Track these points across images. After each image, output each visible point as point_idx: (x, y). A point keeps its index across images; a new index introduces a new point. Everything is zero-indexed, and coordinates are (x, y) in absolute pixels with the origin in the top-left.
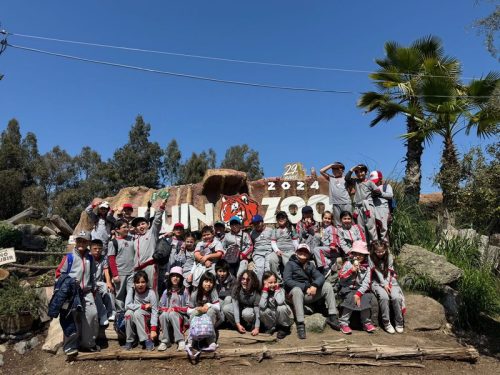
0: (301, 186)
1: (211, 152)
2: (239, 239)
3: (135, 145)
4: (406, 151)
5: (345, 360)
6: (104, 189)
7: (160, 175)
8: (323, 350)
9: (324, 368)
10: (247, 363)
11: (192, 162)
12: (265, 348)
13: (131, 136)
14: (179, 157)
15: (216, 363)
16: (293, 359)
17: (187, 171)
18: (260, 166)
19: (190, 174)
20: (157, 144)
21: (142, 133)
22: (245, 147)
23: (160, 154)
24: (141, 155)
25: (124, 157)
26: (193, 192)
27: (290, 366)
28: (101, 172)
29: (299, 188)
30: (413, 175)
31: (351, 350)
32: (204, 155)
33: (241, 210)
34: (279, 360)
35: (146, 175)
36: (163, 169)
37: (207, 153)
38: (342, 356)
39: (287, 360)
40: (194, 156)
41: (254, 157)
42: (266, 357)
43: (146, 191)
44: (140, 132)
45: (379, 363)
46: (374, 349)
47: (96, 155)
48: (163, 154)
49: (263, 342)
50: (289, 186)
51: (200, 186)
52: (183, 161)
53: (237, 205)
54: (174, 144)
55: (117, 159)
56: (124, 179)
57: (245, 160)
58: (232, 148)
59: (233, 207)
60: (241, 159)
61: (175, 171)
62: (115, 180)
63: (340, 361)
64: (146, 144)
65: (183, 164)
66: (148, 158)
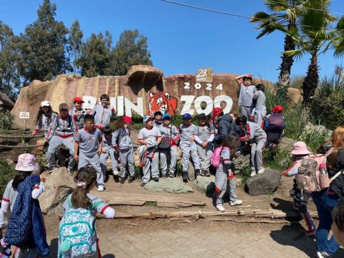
0: (209, 87)
1: (107, 34)
2: (169, 130)
3: (44, 23)
4: (281, 62)
5: (253, 220)
6: (19, 60)
7: (65, 50)
8: (239, 213)
9: (240, 225)
10: (188, 221)
11: (93, 41)
12: (200, 212)
13: (40, 14)
14: (81, 36)
15: (167, 221)
16: (219, 219)
17: (88, 48)
18: (148, 49)
19: (91, 51)
20: (62, 23)
21: (48, 12)
22: (136, 31)
23: (65, 32)
24: (49, 32)
25: (34, 33)
26: (119, 82)
27: (217, 223)
28: (15, 45)
29: (207, 88)
30: (284, 81)
31: (257, 213)
32: (101, 36)
33: (164, 103)
34: (210, 219)
35: (54, 50)
36: (67, 45)
37: (104, 34)
38: (250, 217)
39: (215, 219)
40: (94, 36)
41: (143, 42)
42: (200, 217)
43: (79, 78)
44: (47, 12)
45: (273, 221)
46: (271, 212)
47: (7, 28)
48: (68, 33)
49: (197, 205)
50: (200, 86)
51: (125, 78)
52: (84, 40)
53: (161, 99)
54: (77, 24)
55: (28, 34)
56: (35, 52)
57: (136, 43)
58: (126, 32)
59: (158, 101)
60: (133, 42)
61: (78, 48)
62: (28, 52)
63: (249, 220)
64: (52, 22)
65: (85, 42)
66: (56, 35)
